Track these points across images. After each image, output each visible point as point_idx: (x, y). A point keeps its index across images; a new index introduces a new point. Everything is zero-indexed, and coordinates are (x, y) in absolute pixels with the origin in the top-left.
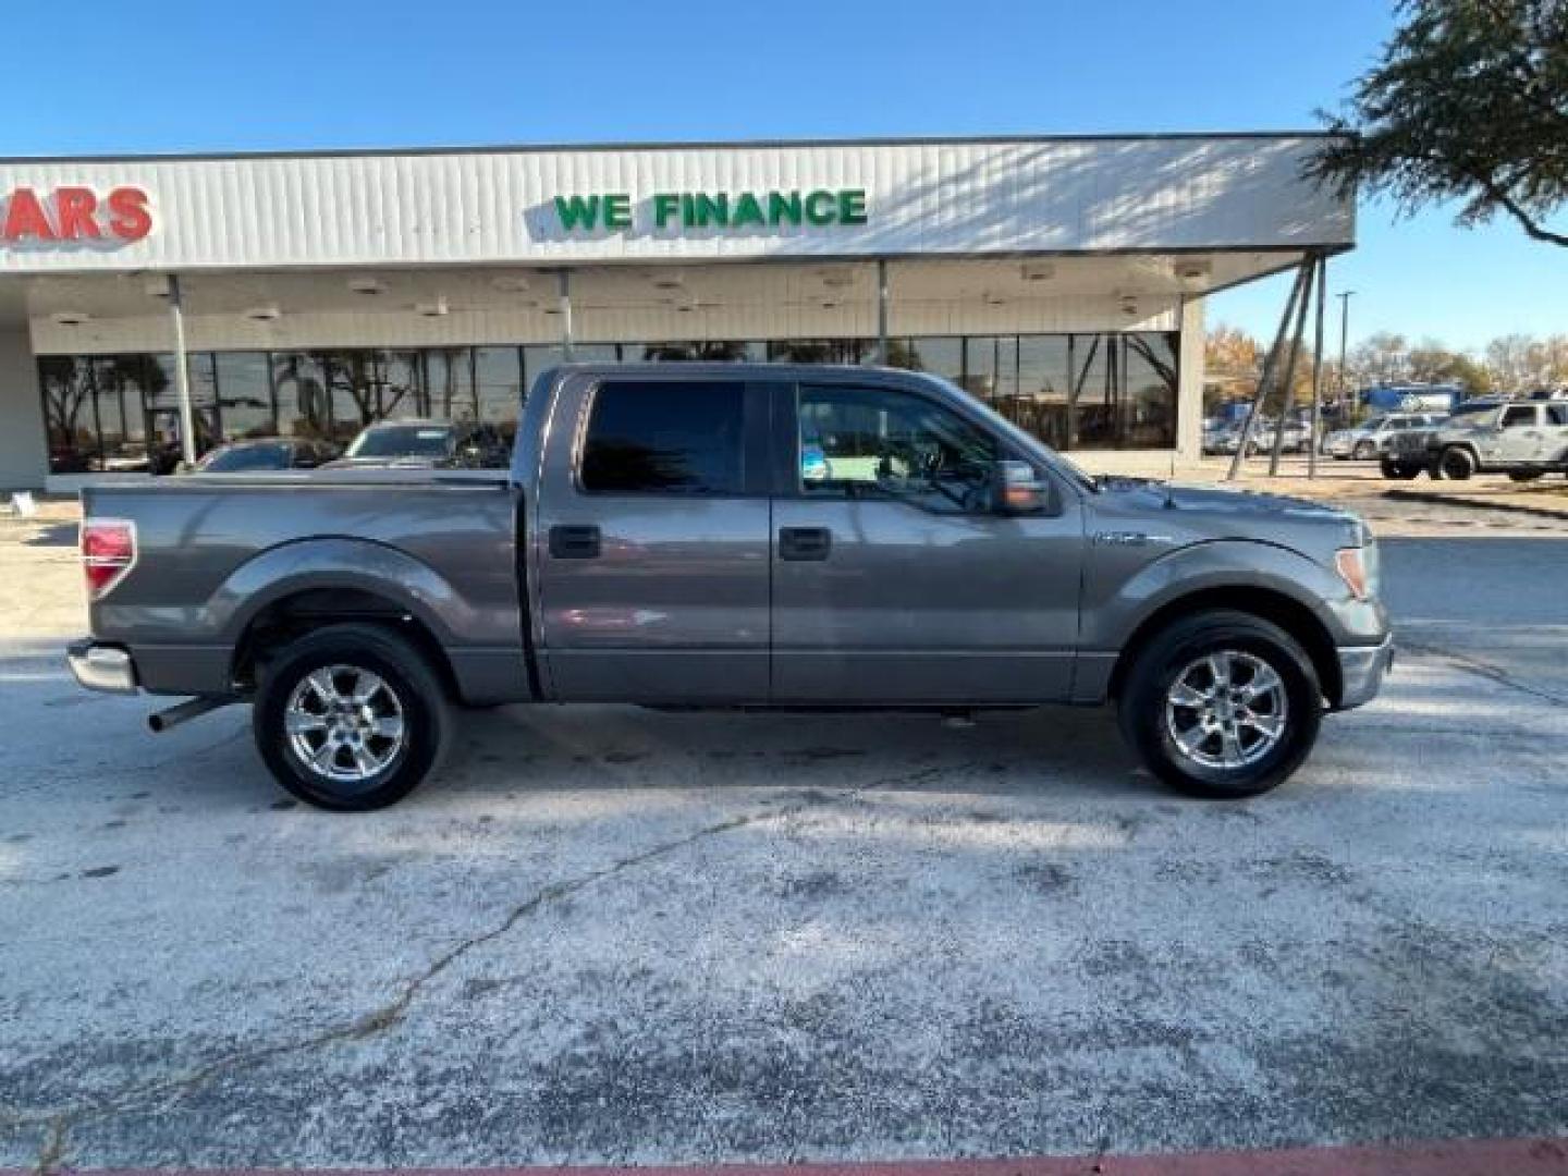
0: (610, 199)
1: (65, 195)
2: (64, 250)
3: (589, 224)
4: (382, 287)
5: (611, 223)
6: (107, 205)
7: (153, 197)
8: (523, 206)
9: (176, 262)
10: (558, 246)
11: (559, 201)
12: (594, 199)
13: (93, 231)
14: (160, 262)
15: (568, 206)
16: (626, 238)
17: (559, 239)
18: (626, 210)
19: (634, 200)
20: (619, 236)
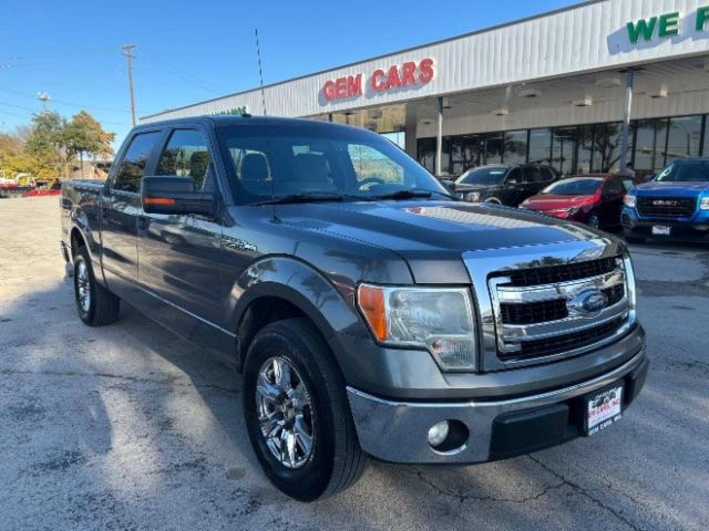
0: (664, 18)
1: (406, 66)
2: (403, 91)
3: (648, 37)
4: (539, 93)
5: (664, 34)
6: (419, 69)
7: (435, 62)
8: (608, 33)
9: (441, 91)
10: (627, 55)
11: (630, 25)
12: (653, 20)
13: (413, 81)
14: (434, 92)
15: (635, 28)
16: (673, 43)
17: (627, 50)
18: (675, 23)
19: (682, 15)
20: (669, 41)
